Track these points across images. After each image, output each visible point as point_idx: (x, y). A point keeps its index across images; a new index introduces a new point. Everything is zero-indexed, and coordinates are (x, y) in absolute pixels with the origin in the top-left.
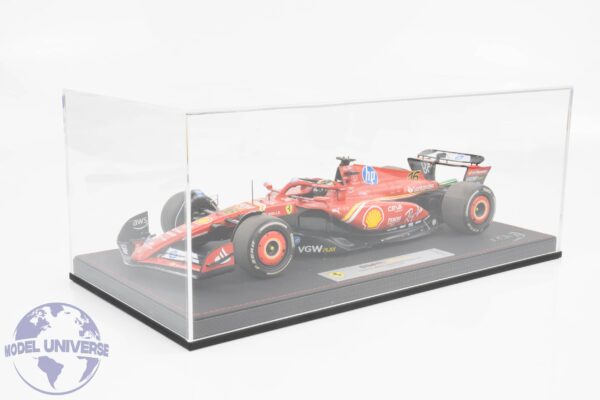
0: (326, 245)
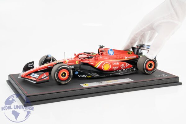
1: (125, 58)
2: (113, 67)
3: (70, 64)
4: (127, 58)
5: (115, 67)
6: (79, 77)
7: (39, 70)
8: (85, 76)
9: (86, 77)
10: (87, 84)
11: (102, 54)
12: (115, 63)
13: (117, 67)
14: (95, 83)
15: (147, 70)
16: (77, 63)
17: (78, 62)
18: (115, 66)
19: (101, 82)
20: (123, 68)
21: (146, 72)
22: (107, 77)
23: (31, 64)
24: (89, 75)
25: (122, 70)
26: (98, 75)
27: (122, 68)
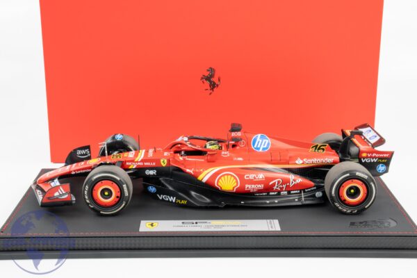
0: (179, 197)
1: (297, 162)
2: (247, 186)
3: (145, 164)
4: (301, 162)
5: (253, 186)
6: (161, 198)
7: (73, 173)
8: (173, 199)
9: (174, 201)
10: (155, 222)
11: (234, 146)
12: (252, 176)
13: (261, 186)
14: (179, 222)
15: (343, 202)
16: (164, 165)
17: (166, 161)
18: (251, 182)
19: (195, 221)
20: (282, 189)
21: (340, 208)
22: (227, 207)
23: (83, 152)
24: (181, 198)
25: (279, 192)
26: (208, 200)
27: (275, 188)
